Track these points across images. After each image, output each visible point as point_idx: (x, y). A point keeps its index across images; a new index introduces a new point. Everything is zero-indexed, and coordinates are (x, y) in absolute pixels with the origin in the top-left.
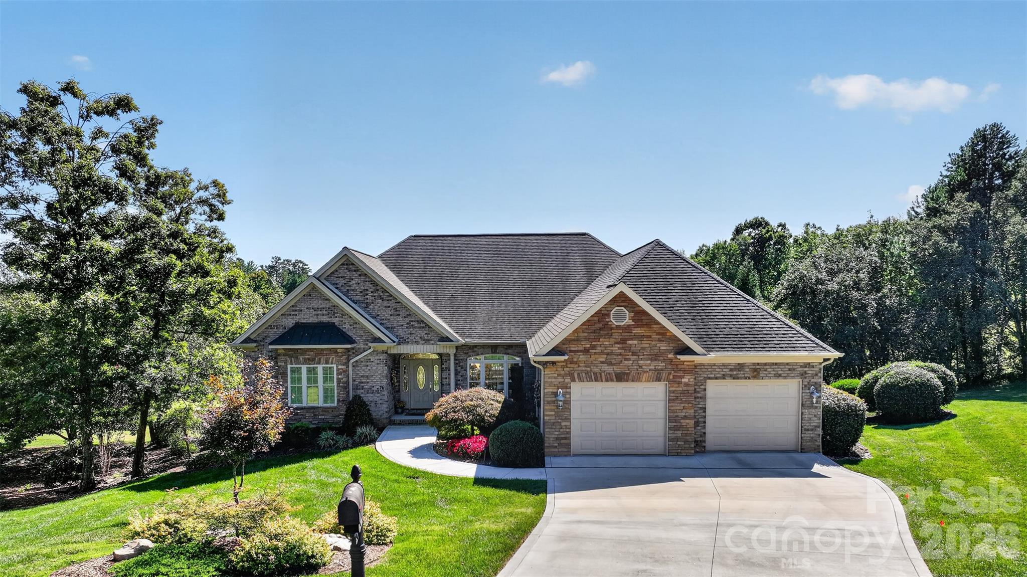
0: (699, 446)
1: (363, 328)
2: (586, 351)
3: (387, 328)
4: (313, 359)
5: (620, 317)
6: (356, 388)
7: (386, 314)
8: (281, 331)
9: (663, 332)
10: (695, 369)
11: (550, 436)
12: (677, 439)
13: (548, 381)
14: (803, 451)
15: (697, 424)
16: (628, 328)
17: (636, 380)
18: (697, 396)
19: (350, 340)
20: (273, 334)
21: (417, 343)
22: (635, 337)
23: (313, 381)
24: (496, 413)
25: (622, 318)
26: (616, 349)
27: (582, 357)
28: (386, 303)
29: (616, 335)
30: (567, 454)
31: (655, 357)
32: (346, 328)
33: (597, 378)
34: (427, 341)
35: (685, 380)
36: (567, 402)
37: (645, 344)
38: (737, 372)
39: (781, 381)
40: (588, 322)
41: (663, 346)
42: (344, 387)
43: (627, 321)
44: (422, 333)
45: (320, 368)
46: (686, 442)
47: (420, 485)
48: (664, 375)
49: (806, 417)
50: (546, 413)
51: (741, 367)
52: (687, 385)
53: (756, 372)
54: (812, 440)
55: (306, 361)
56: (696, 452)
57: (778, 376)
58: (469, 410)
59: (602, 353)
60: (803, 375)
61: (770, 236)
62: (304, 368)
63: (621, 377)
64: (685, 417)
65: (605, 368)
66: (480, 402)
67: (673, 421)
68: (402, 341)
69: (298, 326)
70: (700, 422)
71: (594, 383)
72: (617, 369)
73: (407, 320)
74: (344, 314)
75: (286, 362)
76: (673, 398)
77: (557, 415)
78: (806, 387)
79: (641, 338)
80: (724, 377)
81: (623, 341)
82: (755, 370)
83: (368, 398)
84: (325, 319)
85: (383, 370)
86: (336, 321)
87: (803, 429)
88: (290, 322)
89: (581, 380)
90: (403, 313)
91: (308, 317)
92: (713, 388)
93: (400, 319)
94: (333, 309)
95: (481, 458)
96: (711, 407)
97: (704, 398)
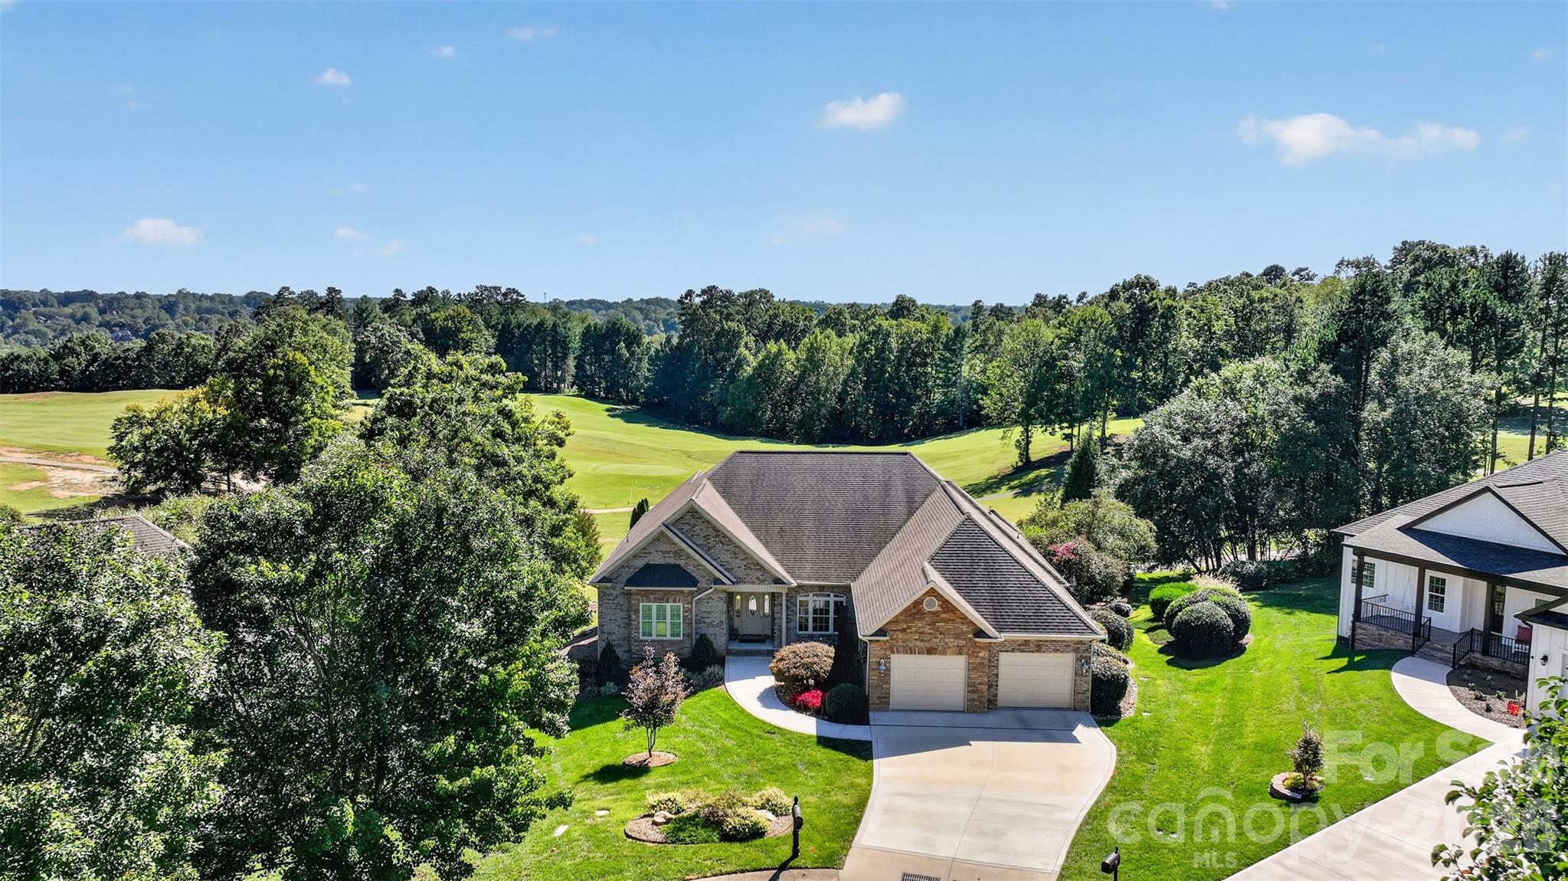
0: (991, 704)
1: (705, 569)
2: (904, 630)
3: (726, 569)
4: (663, 598)
5: (929, 604)
6: (698, 622)
7: (726, 557)
8: (632, 571)
9: (964, 619)
10: (988, 647)
11: (873, 696)
12: (974, 700)
13: (873, 653)
14: (1075, 709)
15: (990, 687)
16: (936, 613)
17: (943, 652)
18: (992, 664)
19: (694, 582)
20: (626, 575)
21: (753, 583)
22: (943, 620)
23: (662, 617)
24: (829, 669)
25: (933, 606)
26: (927, 629)
27: (900, 635)
28: (726, 547)
29: (928, 619)
30: (887, 710)
31: (957, 636)
32: (690, 569)
33: (912, 651)
34: (762, 582)
35: (981, 655)
36: (888, 670)
37: (950, 626)
38: (1023, 647)
39: (1058, 654)
40: (906, 610)
41: (965, 628)
42: (688, 622)
43: (937, 608)
44: (758, 574)
45: (668, 606)
46: (981, 702)
47: (777, 742)
48: (965, 649)
49: (1078, 682)
50: (871, 677)
51: (1027, 642)
52: (982, 658)
53: (1039, 647)
54: (1083, 701)
55: (656, 600)
56: (989, 708)
57: (1056, 651)
58: (807, 667)
59: (916, 632)
60: (1076, 650)
61: (1156, 307)
62: (654, 606)
63: (930, 651)
64: (980, 684)
65: (918, 643)
66: (816, 659)
67: (971, 687)
68: (739, 581)
69: (648, 567)
70: (992, 685)
71: (908, 655)
72: (928, 645)
73: (745, 563)
74: (689, 557)
75: (638, 600)
76: (971, 668)
77: (880, 679)
78: (1079, 659)
79: (947, 621)
80: (1013, 651)
81: (934, 623)
82: (1038, 646)
83: (710, 632)
84: (672, 561)
85: (723, 606)
86: (681, 563)
87: (1076, 693)
88: (640, 563)
89: (898, 652)
90: (742, 556)
91: (657, 559)
92: (1004, 658)
93: (737, 561)
94: (679, 553)
95: (819, 713)
96: (1003, 671)
97: (997, 667)
